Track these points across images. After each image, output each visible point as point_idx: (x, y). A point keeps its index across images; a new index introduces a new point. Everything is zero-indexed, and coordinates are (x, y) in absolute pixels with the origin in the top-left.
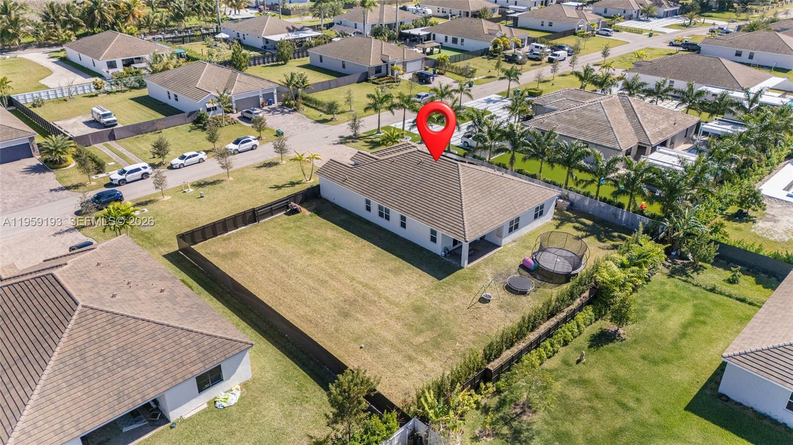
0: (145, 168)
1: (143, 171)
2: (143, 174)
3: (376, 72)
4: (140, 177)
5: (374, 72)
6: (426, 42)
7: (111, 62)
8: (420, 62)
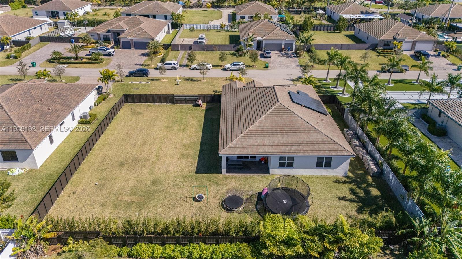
0: (174, 64)
1: (173, 65)
2: (172, 67)
3: (385, 45)
4: (170, 68)
5: (383, 44)
6: (458, 33)
7: (242, 16)
8: (433, 44)
